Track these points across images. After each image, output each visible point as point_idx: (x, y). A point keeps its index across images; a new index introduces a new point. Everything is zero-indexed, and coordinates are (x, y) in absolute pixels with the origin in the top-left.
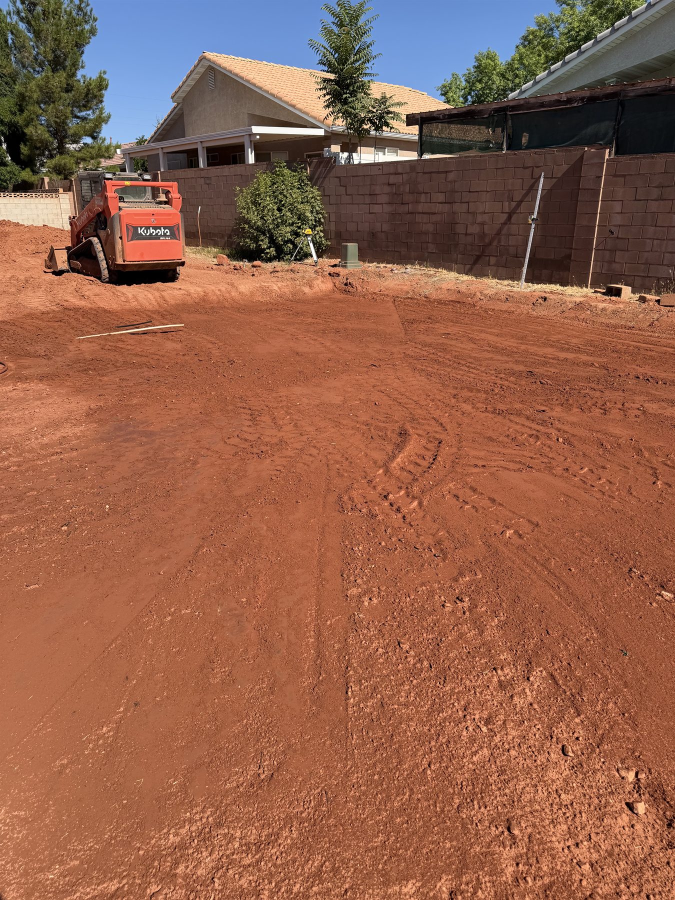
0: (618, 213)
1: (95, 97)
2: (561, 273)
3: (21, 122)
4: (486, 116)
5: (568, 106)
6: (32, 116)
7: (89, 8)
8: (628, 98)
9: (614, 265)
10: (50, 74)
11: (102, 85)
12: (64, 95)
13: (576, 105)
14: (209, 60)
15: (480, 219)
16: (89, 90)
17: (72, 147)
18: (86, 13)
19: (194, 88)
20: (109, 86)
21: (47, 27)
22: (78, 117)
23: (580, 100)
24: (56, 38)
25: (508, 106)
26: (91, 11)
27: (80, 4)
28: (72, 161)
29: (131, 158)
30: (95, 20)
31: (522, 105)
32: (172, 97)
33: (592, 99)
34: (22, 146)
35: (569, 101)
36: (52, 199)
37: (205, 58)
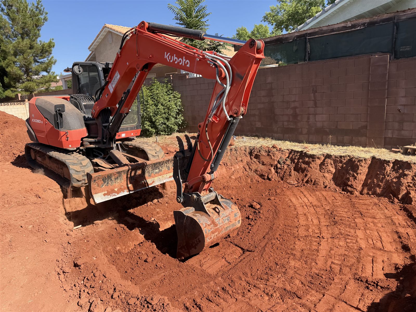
0: (402, 97)
1: (47, 51)
2: (359, 138)
3: (4, 65)
4: (291, 41)
5: (353, 29)
6: (10, 62)
7: (42, 8)
8: (402, 20)
9: (403, 132)
10: (21, 40)
11: (51, 45)
12: (29, 51)
13: (359, 28)
14: (108, 28)
15: (293, 105)
16: (43, 47)
17: (35, 77)
18: (41, 10)
19: (101, 43)
20: (55, 46)
21: (19, 17)
22: (38, 62)
23: (362, 25)
24: (24, 22)
25: (307, 33)
26: (44, 9)
27: (38, 6)
28: (34, 85)
29: (65, 81)
30: (47, 14)
31: (317, 32)
32: (89, 48)
33: (371, 24)
34: (5, 78)
35: (353, 26)
36: (21, 105)
37: (106, 27)
